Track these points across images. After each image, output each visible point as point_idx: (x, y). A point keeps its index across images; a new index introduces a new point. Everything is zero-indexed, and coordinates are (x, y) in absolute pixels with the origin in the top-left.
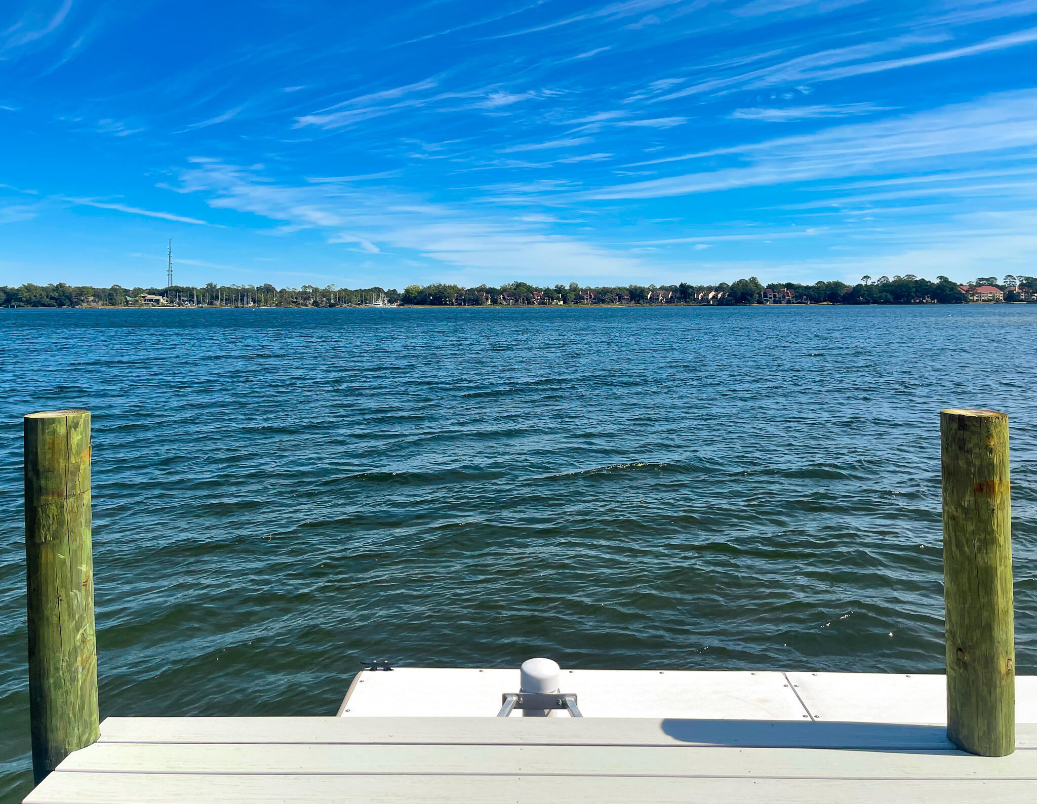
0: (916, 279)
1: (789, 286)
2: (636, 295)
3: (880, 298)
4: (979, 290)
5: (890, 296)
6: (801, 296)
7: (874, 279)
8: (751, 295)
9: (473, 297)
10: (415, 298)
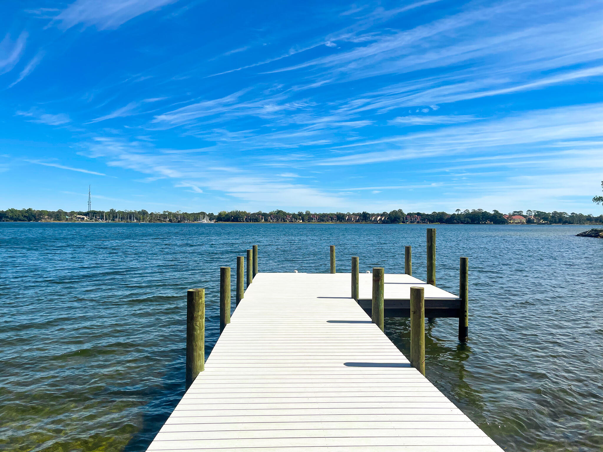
0: (483, 211)
1: (418, 214)
2: (340, 218)
3: (465, 221)
4: (514, 217)
5: (469, 220)
6: (424, 220)
7: (462, 211)
8: (399, 219)
9: (255, 218)
10: (224, 218)
